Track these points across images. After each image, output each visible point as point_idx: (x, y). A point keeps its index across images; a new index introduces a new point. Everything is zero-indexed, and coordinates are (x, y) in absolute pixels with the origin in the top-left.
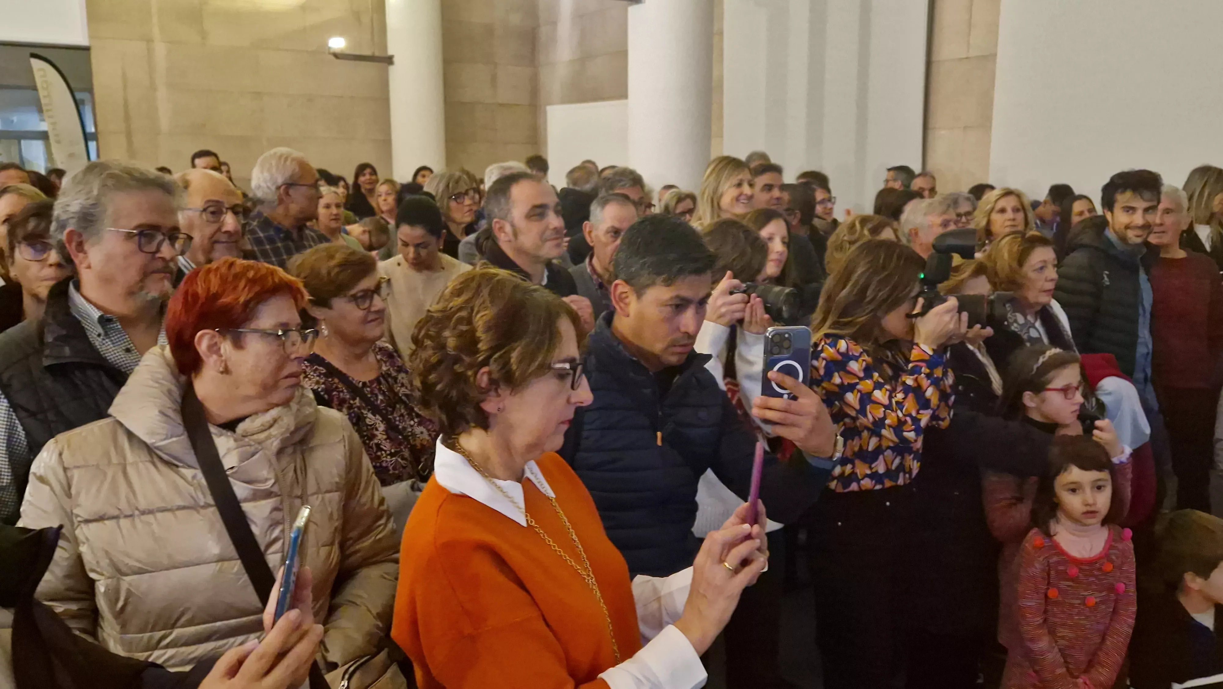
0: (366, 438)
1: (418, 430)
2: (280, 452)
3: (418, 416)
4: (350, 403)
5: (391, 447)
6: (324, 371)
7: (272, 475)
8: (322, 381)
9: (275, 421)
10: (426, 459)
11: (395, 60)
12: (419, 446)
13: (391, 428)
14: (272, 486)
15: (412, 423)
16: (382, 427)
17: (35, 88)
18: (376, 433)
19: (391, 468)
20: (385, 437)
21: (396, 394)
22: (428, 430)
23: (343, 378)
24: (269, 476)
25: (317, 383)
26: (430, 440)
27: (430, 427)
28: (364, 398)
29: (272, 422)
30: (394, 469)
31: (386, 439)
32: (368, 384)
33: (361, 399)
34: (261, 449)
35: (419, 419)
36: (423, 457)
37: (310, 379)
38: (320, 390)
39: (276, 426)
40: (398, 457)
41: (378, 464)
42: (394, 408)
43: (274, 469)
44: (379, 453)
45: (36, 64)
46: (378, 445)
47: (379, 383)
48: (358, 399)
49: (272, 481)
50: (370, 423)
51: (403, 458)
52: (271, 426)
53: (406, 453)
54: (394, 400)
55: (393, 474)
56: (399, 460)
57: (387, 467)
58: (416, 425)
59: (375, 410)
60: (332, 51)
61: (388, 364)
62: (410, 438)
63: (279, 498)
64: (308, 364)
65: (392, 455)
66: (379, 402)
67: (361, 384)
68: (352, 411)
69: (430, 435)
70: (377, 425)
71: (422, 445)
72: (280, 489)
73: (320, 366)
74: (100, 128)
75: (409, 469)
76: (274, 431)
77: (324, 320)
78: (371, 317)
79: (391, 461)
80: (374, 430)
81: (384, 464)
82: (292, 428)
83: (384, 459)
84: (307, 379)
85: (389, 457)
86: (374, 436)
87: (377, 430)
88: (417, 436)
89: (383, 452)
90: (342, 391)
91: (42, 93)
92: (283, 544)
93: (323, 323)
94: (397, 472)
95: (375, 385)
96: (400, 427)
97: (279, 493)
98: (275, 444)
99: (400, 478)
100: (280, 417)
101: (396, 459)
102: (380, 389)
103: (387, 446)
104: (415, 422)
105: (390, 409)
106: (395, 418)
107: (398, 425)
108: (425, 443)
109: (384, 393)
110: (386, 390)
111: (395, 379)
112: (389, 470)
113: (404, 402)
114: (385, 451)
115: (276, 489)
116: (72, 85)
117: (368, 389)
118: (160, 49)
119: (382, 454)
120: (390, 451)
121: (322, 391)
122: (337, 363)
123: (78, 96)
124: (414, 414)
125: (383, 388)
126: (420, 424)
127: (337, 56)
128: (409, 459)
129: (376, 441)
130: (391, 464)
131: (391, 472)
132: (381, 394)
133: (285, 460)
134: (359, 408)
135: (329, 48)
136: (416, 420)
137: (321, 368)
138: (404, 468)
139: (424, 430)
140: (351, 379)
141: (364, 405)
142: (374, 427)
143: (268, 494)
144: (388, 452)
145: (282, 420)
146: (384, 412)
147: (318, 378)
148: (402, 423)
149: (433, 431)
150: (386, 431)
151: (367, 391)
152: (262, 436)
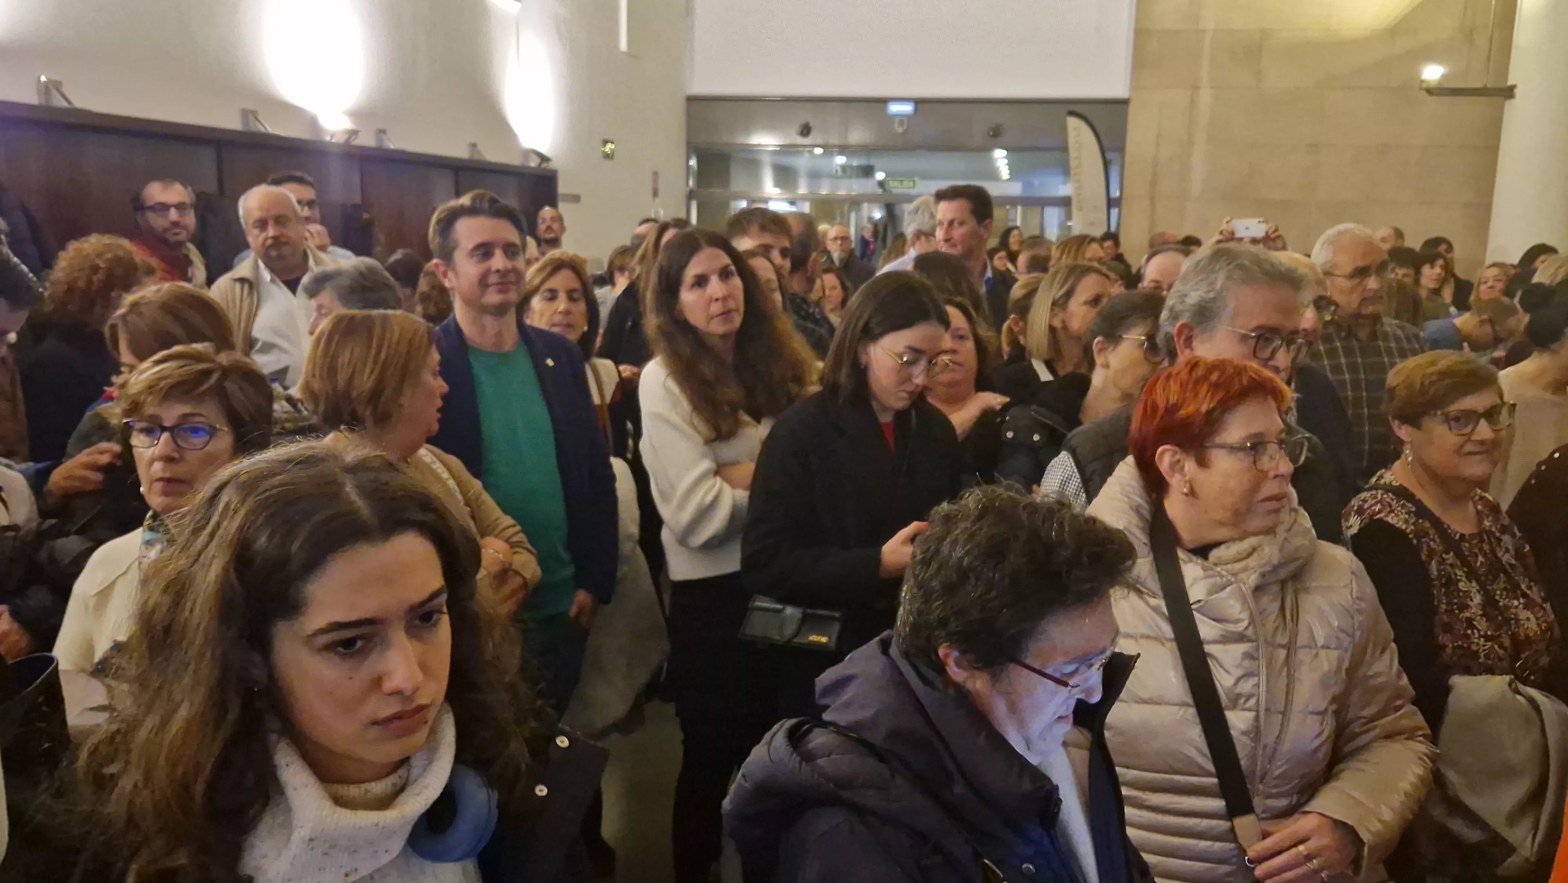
0: (1455, 607)
1: (1524, 614)
2: (1258, 590)
3: (1525, 595)
4: (1441, 557)
5: (1488, 628)
6: (1414, 509)
7: (1245, 616)
8: (1412, 521)
9: (1254, 549)
10: (1527, 657)
11: (1517, 91)
12: (1522, 637)
13: (1490, 603)
14: (1246, 628)
15: (1516, 603)
16: (1478, 599)
17: (1065, 149)
18: (1470, 603)
19: (1482, 655)
20: (1480, 613)
21: (1499, 560)
22: (1537, 619)
23: (1437, 523)
24: (1242, 616)
25: (1406, 521)
26: (1539, 633)
27: (1540, 615)
28: (1459, 554)
29: (1250, 550)
30: (1487, 657)
31: (1481, 615)
32: (1467, 537)
33: (1456, 554)
34: (1234, 582)
35: (1525, 600)
36: (1524, 653)
37: (1397, 515)
38: (1408, 531)
39: (1255, 555)
40: (1496, 644)
41: (1465, 645)
42: (1496, 577)
43: (1249, 608)
44: (1469, 632)
45: (1073, 123)
46: (1470, 622)
47: (1482, 541)
48: (1452, 553)
49: (1246, 623)
50: (1464, 589)
51: (1501, 646)
52: (1249, 555)
53: (1507, 642)
54: (1496, 568)
55: (1483, 663)
56: (1496, 647)
57: (1477, 652)
58: (1521, 606)
59: (1471, 574)
60: (1424, 86)
61: (1490, 518)
62: (1513, 622)
63: (1255, 644)
64: (1394, 497)
65: (1487, 638)
66: (1478, 564)
67: (1458, 536)
68: (1442, 567)
69: (1539, 625)
70: (1472, 594)
71: (1527, 636)
72: (1256, 633)
73: (1408, 502)
74: (1126, 192)
75: (1505, 664)
76: (1252, 562)
77: (1411, 442)
78: (1469, 448)
79: (1484, 646)
80: (1469, 599)
81: (1474, 648)
82: (1275, 561)
83: (1476, 640)
84: (1393, 515)
85: (1482, 640)
86: (1467, 607)
87: (1472, 600)
88: (1522, 622)
89: (1475, 631)
90: (1434, 540)
91: (1073, 154)
92: (1258, 701)
93: (1409, 446)
94: (1490, 662)
95: (1475, 541)
96: (1501, 604)
97: (1254, 637)
98: (1252, 579)
99: (1490, 671)
100: (1260, 546)
101: (1492, 646)
102: (1481, 549)
103: (1482, 624)
104: (1520, 603)
105: (1491, 577)
106: (1495, 591)
107: (1498, 601)
108: (1531, 634)
109: (1485, 555)
110: (1488, 551)
111: (1499, 540)
112: (1480, 657)
113: (1506, 573)
114: (1479, 631)
115: (1250, 632)
116: (1105, 143)
117: (1467, 545)
118: (1205, 96)
119: (1473, 634)
120: (1486, 633)
121: (1410, 533)
122: (1429, 502)
123: (1109, 156)
124: (1519, 592)
125: (1485, 548)
126: (1526, 607)
127: (1431, 91)
128: (1509, 650)
129: (1468, 614)
130: (1484, 650)
131: (1481, 660)
132: (1481, 554)
133: (1265, 600)
134: (1452, 565)
135: (1423, 81)
136: (1522, 600)
137: (1410, 505)
138: (1500, 659)
139: (1532, 617)
140: (1446, 526)
141: (1459, 564)
142: (1467, 594)
143: (1240, 638)
144: (1482, 633)
145: (1263, 550)
146: (1483, 578)
147: (1407, 516)
148: (1504, 599)
149: (1543, 622)
150: (1484, 606)
151: (1465, 547)
152: (1238, 566)
